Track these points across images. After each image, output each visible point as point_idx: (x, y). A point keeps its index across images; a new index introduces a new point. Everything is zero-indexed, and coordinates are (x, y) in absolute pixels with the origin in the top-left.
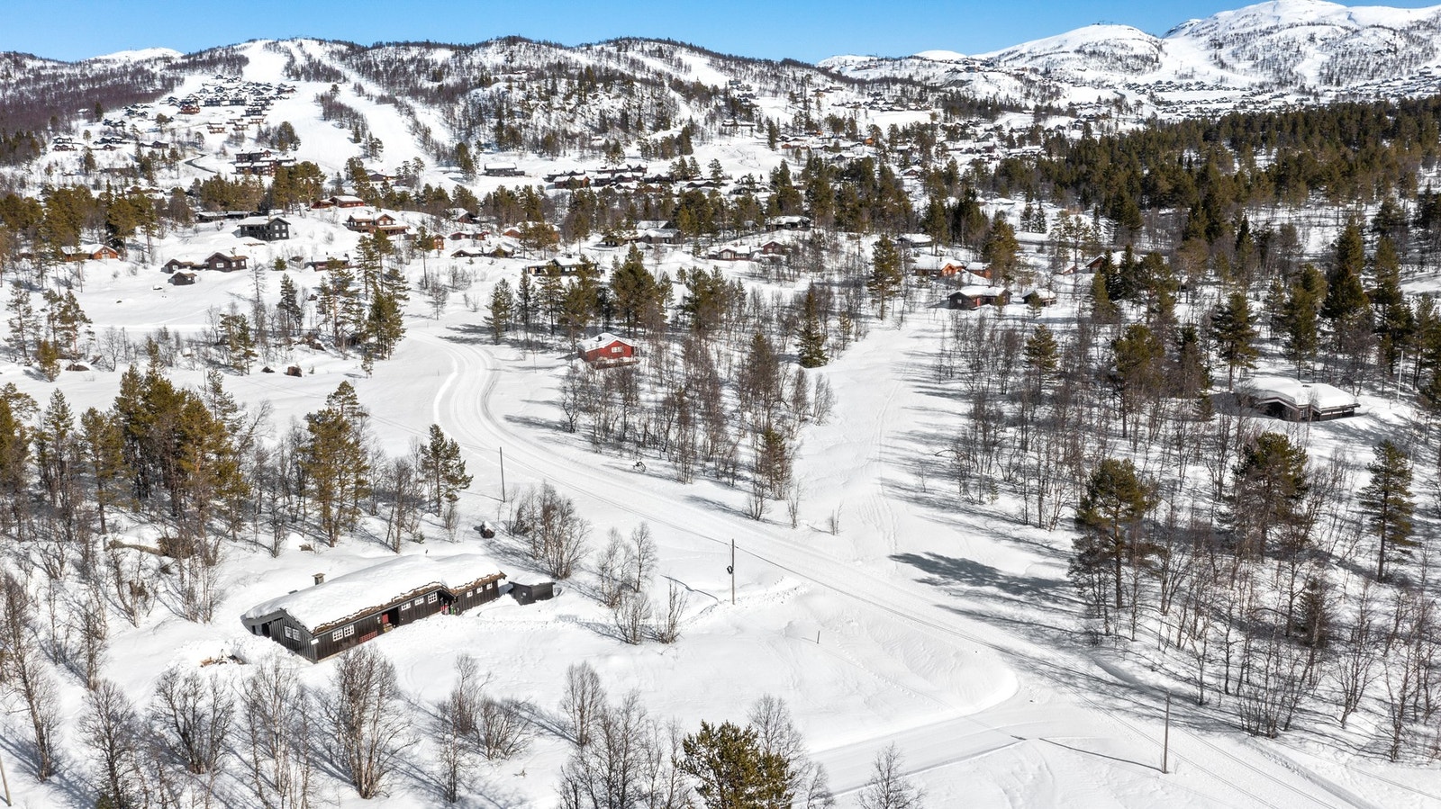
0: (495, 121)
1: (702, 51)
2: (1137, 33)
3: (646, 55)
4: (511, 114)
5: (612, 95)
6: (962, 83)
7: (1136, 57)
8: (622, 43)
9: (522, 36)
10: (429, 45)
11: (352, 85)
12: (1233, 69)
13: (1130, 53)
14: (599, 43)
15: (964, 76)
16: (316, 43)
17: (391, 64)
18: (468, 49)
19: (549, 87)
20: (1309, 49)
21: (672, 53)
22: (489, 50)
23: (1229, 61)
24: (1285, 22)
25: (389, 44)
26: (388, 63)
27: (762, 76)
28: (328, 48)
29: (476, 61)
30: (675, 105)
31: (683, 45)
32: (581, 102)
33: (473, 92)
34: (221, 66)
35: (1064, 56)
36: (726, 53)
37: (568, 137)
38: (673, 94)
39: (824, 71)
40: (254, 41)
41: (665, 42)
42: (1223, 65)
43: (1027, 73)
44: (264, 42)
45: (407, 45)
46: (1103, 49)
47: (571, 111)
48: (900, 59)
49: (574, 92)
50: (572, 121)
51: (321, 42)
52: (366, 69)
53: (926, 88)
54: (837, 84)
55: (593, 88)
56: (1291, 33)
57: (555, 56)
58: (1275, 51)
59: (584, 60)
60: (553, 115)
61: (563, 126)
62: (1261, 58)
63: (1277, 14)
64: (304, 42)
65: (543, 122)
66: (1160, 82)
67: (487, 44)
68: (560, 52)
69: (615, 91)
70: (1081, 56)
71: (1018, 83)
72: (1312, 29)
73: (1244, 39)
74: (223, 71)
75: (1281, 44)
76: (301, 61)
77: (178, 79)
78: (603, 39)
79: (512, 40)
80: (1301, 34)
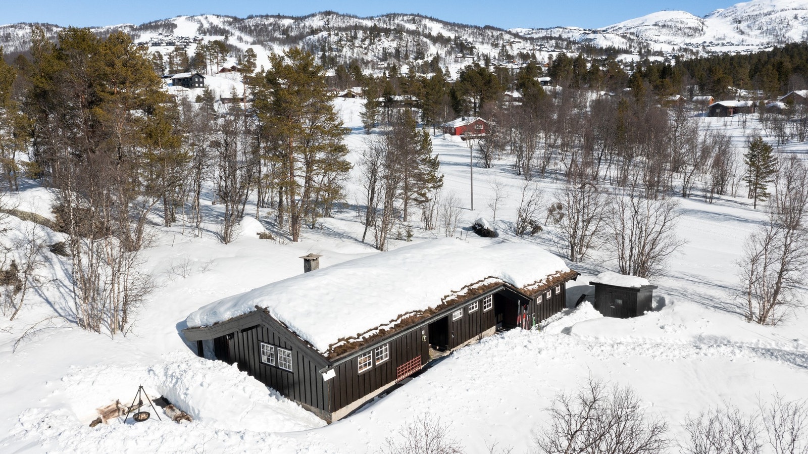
0: (321, 53)
1: (437, 21)
2: (689, 15)
3: (405, 22)
4: (331, 49)
5: (389, 39)
6: (591, 40)
7: (690, 28)
8: (391, 16)
9: (334, 11)
10: (279, 17)
11: (236, 37)
12: (749, 35)
13: (686, 26)
14: (378, 16)
15: (591, 36)
16: (215, 17)
17: (258, 26)
18: (303, 18)
19: (353, 34)
20: (795, 23)
21: (420, 21)
22: (315, 18)
23: (746, 30)
24: (778, 8)
25: (257, 16)
26: (257, 26)
27: (473, 34)
28: (222, 19)
29: (307, 24)
30: (427, 45)
31: (426, 17)
32: (371, 43)
33: (308, 38)
34: (161, 29)
35: (647, 27)
36: (452, 22)
37: (364, 63)
38: (425, 40)
39: (509, 33)
40: (180, 16)
41: (416, 16)
42: (742, 33)
43: (628, 35)
44: (186, 17)
45: (267, 17)
46: (670, 24)
47: (365, 48)
48: (551, 28)
49: (367, 38)
50: (366, 54)
51: (218, 16)
52: (244, 29)
53: (570, 42)
54: (517, 40)
55: (378, 35)
56: (783, 14)
57: (352, 22)
58: (774, 24)
59: (370, 24)
60: (355, 50)
61: (361, 56)
62: (765, 28)
63: (773, 3)
64: (208, 16)
65: (349, 54)
66: (705, 42)
67: (313, 15)
68: (356, 20)
69: (391, 37)
70: (657, 27)
71: (624, 40)
72: (795, 12)
73: (755, 18)
74: (163, 31)
75: (777, 20)
76: (206, 26)
77: (137, 35)
78: (380, 14)
79: (328, 13)
80: (789, 15)
